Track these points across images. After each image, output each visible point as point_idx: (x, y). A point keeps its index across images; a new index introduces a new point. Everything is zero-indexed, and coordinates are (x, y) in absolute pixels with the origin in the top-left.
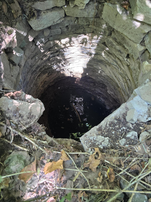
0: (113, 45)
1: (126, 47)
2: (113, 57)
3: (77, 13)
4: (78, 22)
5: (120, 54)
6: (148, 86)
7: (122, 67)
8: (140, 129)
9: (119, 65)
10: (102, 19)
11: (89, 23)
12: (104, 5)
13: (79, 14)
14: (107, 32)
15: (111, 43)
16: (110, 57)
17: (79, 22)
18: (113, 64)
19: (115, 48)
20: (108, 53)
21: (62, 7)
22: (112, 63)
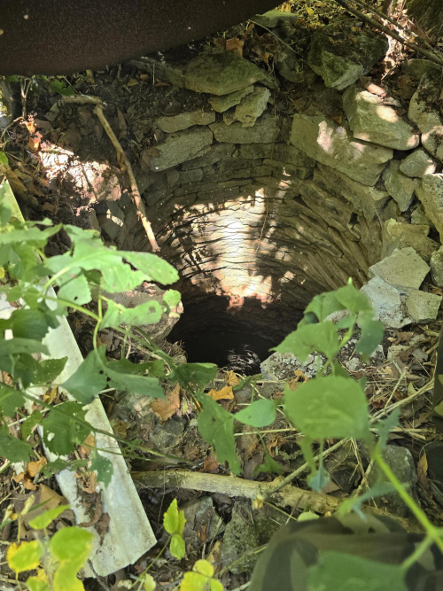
0: (319, 198)
1: (346, 197)
2: (322, 227)
3: (239, 135)
4: (239, 153)
5: (336, 216)
6: (396, 258)
7: (344, 247)
8: (389, 341)
9: (337, 246)
10: (291, 144)
11: (264, 155)
12: (293, 119)
13: (242, 138)
14: (302, 171)
15: (313, 193)
16: (315, 229)
17: (242, 154)
18: (322, 245)
19: (323, 205)
20: (308, 220)
21: (207, 126)
22: (321, 242)
